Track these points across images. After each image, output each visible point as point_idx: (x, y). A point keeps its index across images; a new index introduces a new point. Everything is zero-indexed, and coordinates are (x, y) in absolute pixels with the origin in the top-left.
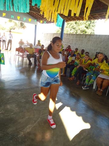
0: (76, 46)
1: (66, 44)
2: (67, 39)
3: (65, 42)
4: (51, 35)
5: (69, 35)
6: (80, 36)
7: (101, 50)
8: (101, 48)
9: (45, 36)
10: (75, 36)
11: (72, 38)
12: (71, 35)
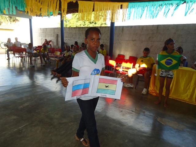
0: (80, 40)
1: (69, 39)
2: (70, 33)
3: (68, 37)
4: (51, 30)
5: (71, 29)
6: (82, 29)
7: (104, 43)
8: (103, 40)
9: (44, 32)
10: (77, 29)
11: (75, 32)
12: (73, 29)
